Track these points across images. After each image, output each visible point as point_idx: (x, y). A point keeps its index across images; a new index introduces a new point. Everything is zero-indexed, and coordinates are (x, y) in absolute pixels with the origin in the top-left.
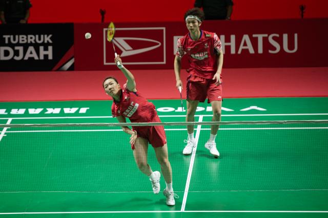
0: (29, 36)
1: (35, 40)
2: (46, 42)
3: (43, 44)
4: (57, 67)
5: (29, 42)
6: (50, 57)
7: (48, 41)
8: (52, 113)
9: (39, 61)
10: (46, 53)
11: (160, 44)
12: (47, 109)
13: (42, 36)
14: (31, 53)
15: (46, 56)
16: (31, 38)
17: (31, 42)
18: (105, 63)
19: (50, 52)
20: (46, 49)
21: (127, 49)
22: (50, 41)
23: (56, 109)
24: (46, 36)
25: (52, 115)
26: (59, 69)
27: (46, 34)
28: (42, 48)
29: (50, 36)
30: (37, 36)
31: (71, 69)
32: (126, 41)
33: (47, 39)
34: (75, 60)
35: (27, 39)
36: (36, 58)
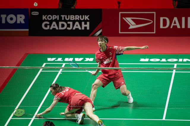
0: (76, 16)
1: (79, 18)
2: (86, 19)
3: (84, 21)
4: (91, 34)
5: (76, 19)
6: (88, 28)
9: (82, 30)
10: (86, 26)
11: (152, 22)
12: (86, 58)
13: (83, 16)
14: (77, 26)
15: (86, 28)
16: (77, 17)
17: (77, 19)
18: (120, 32)
19: (88, 26)
20: (86, 24)
21: (133, 24)
22: (88, 19)
23: (91, 58)
24: (86, 16)
25: (88, 62)
26: (93, 35)
27: (85, 15)
28: (83, 23)
29: (88, 16)
30: (81, 16)
32: (132, 20)
33: (87, 18)
34: (102, 30)
35: (75, 17)
36: (80, 29)
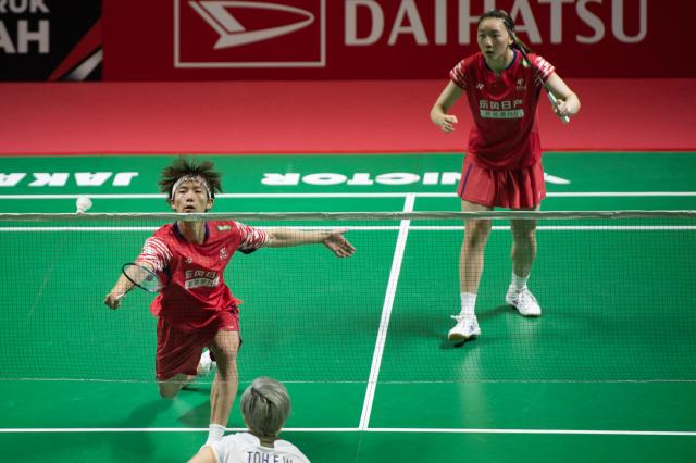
1: (7, 6)
2: (33, 10)
3: (27, 15)
4: (58, 73)
6: (44, 48)
7: (38, 9)
8: (47, 185)
9: (17, 56)
10: (33, 36)
11: (312, 18)
12: (36, 175)
15: (33, 45)
18: (178, 64)
19: (43, 36)
20: (33, 28)
21: (231, 30)
22: (45, 9)
23: (56, 175)
25: (47, 189)
26: (66, 78)
28: (23, 25)
31: (95, 76)
32: (230, 10)
33: (38, 3)
34: (105, 56)
36: (10, 49)
